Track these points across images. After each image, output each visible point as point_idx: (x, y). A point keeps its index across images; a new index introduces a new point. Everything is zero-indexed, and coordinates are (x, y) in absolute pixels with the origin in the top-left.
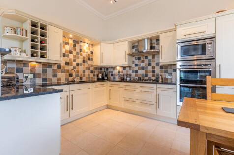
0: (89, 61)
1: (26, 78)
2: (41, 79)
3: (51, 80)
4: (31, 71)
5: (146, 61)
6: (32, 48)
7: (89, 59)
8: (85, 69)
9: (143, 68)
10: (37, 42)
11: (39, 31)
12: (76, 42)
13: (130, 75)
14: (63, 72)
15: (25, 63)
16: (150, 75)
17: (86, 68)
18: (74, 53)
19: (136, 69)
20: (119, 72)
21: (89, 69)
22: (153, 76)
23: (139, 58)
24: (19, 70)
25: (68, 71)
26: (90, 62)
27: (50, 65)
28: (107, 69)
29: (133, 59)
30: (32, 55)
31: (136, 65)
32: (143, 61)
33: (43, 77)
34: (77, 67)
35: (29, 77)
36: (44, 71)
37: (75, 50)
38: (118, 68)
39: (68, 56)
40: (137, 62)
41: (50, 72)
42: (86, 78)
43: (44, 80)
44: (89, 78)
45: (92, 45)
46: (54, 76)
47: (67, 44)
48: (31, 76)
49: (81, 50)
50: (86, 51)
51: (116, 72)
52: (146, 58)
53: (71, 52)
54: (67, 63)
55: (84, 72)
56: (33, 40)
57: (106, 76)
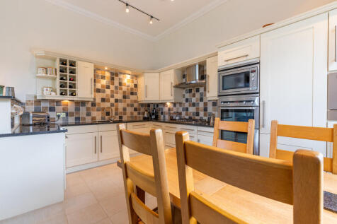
0: (131, 96)
1: (59, 116)
2: (73, 118)
3: (84, 119)
4: (63, 109)
5: (198, 95)
6: (61, 86)
7: (132, 94)
8: (126, 106)
9: (194, 105)
10: (66, 80)
11: (67, 69)
12: (115, 74)
13: (180, 114)
14: (98, 110)
15: (58, 102)
16: (202, 114)
17: (128, 105)
18: (112, 87)
19: (187, 105)
20: (169, 109)
21: (132, 106)
22: (205, 115)
23: (190, 91)
24: (52, 109)
25: (103, 109)
26: (133, 97)
27: (83, 103)
28: (157, 106)
29: (184, 92)
30: (61, 94)
31: (187, 100)
32: (194, 96)
33: (76, 116)
34: (115, 104)
35: (61, 116)
36: (77, 110)
37: (113, 84)
38: (168, 104)
39: (104, 92)
40: (187, 96)
41: (83, 110)
42: (128, 117)
43: (77, 119)
44: (132, 117)
45: (136, 76)
46: (88, 114)
47: (103, 77)
48: (63, 115)
49: (120, 84)
50: (128, 84)
51: (166, 109)
52: (198, 90)
53: (108, 87)
54: (103, 100)
55: (125, 109)
56: (61, 79)
57: (153, 114)
